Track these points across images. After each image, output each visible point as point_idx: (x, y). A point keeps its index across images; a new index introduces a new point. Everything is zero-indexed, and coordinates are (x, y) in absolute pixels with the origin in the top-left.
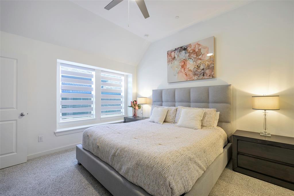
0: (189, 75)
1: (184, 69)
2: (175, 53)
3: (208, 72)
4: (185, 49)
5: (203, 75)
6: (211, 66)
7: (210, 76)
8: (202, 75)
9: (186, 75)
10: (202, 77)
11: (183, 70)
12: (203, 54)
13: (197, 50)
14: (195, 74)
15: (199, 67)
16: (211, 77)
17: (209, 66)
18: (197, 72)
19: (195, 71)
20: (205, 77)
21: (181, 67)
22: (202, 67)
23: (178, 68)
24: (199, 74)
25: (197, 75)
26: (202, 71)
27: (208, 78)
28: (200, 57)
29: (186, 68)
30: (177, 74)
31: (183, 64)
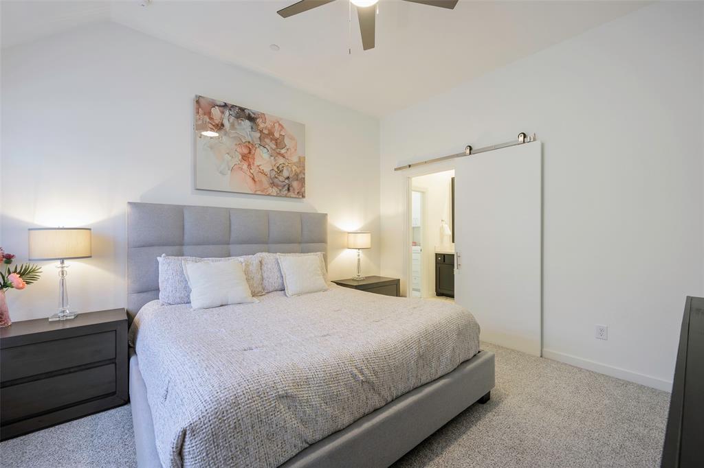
0: (261, 181)
1: (249, 165)
2: (223, 113)
3: (295, 184)
4: (251, 118)
5: (289, 190)
6: (300, 177)
7: (298, 193)
8: (286, 188)
9: (253, 179)
10: (286, 192)
11: (245, 166)
12: (287, 147)
13: (277, 135)
14: (273, 184)
15: (281, 171)
16: (301, 197)
17: (297, 176)
18: (276, 180)
19: (273, 176)
20: (291, 194)
21: (240, 157)
22: (286, 174)
23: (232, 157)
24: (280, 186)
25: (277, 186)
26: (287, 181)
27: (296, 198)
28: (283, 151)
29: (253, 163)
30: (229, 172)
31: (246, 151)
